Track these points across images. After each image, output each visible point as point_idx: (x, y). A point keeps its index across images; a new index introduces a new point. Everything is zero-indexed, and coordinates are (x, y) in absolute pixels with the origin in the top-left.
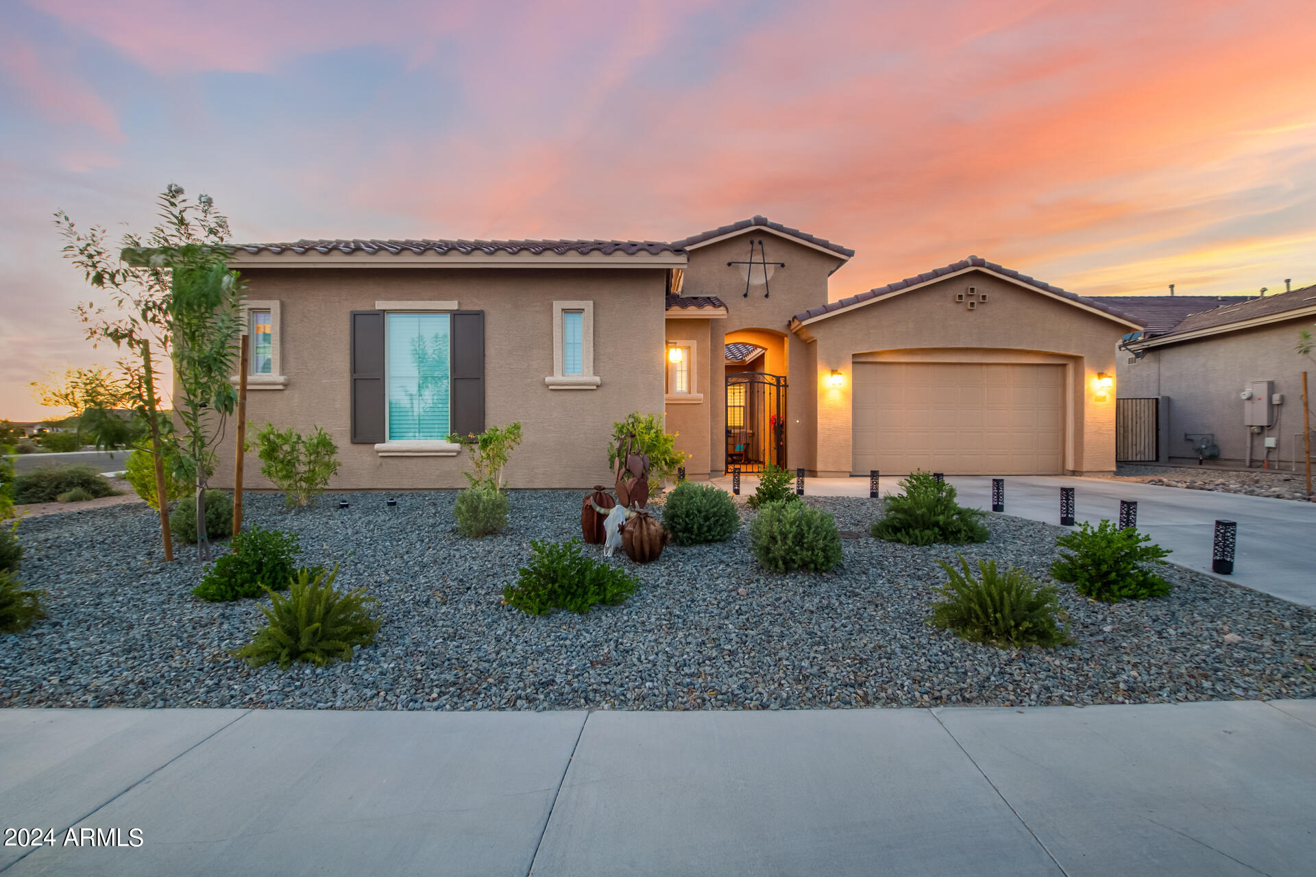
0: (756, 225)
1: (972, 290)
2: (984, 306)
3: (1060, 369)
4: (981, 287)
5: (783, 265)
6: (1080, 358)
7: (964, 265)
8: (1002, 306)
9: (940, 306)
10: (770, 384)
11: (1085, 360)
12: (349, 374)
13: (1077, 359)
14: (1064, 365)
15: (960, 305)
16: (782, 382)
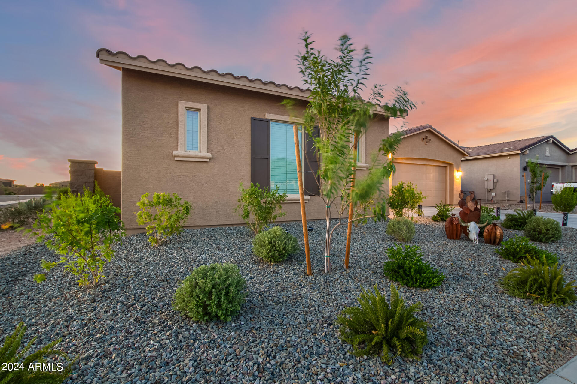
1: (427, 137)
2: (429, 143)
3: (444, 168)
4: (430, 137)
6: (452, 164)
7: (426, 127)
8: (435, 143)
9: (417, 141)
11: (454, 165)
12: (250, 155)
13: (451, 165)
14: (446, 167)
15: (423, 142)
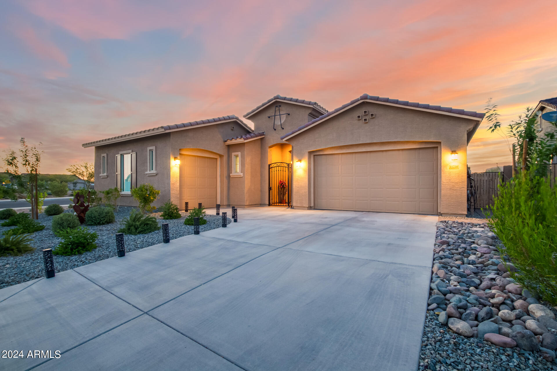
0: (275, 99)
1: (365, 112)
2: (374, 120)
3: (435, 150)
5: (289, 114)
6: (438, 143)
7: (357, 100)
8: (385, 118)
10: (286, 167)
11: (442, 144)
13: (436, 144)
14: (437, 147)
15: (359, 121)
16: (290, 166)
